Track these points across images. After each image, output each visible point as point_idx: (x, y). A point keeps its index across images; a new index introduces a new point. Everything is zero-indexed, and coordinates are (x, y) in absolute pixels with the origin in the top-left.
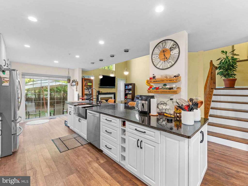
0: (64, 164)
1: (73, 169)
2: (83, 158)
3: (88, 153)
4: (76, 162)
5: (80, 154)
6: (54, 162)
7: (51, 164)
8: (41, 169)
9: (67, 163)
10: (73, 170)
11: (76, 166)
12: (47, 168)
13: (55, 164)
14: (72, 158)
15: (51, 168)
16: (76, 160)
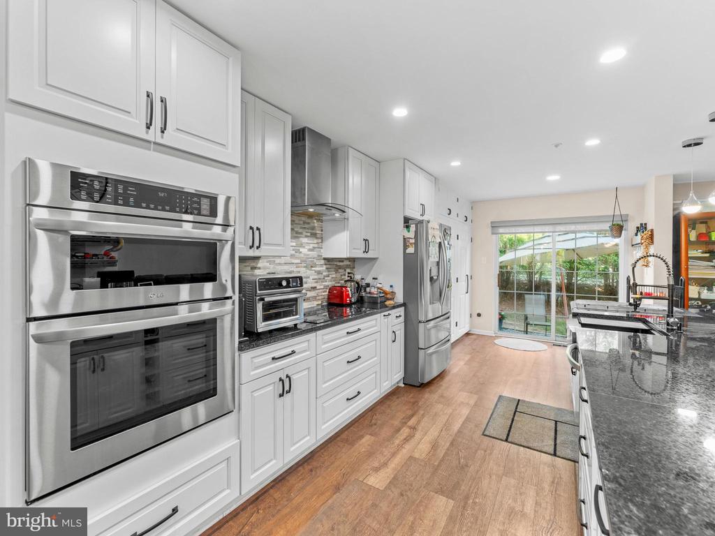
0: (459, 463)
1: (463, 487)
2: (513, 489)
3: (543, 489)
4: (485, 483)
5: (520, 473)
6: (452, 444)
7: (443, 444)
8: (421, 440)
9: (467, 466)
10: (460, 490)
11: (475, 490)
12: (429, 446)
13: (448, 449)
14: (491, 464)
15: (435, 450)
16: (494, 477)
